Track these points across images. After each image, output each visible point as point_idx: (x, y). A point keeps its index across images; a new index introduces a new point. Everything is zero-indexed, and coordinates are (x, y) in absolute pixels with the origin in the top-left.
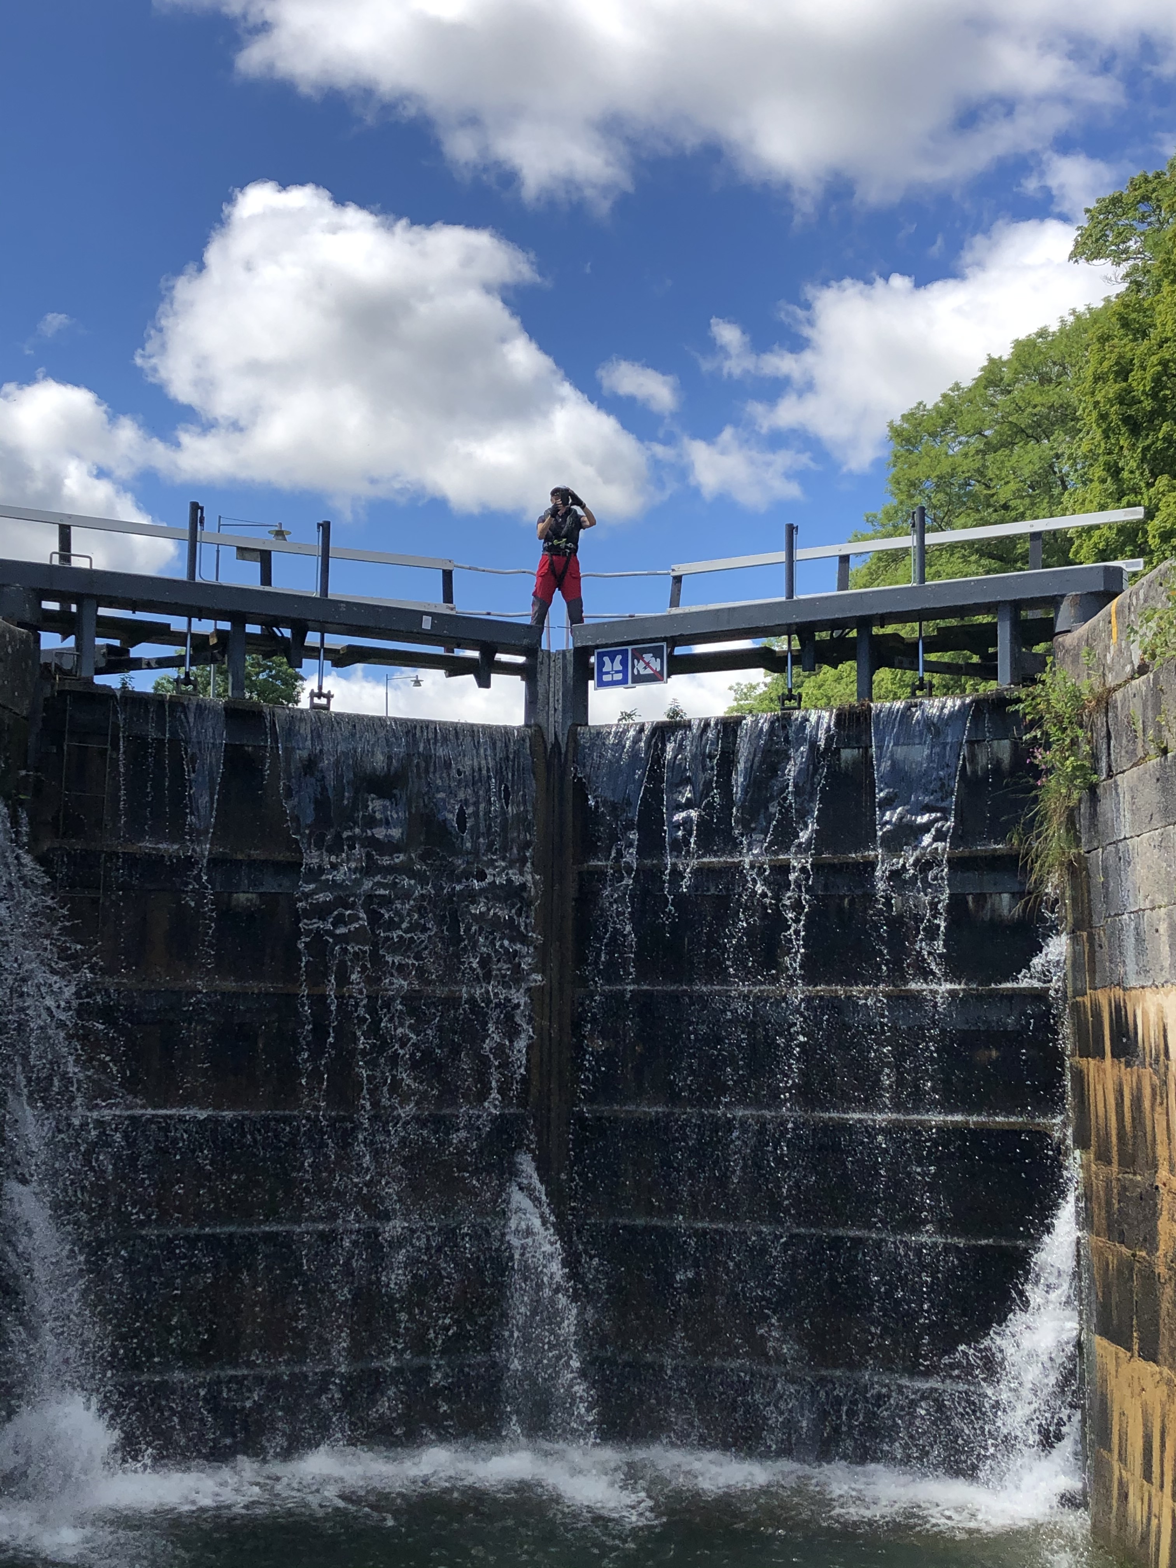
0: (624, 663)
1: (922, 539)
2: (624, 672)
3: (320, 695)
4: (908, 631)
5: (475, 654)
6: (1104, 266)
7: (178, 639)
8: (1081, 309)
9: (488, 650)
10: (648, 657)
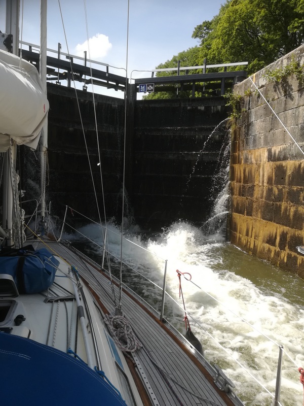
0: (145, 87)
1: (205, 67)
2: (145, 89)
3: (85, 87)
5: (115, 84)
6: (198, 39)
8: (191, 48)
9: (117, 84)
10: (150, 86)
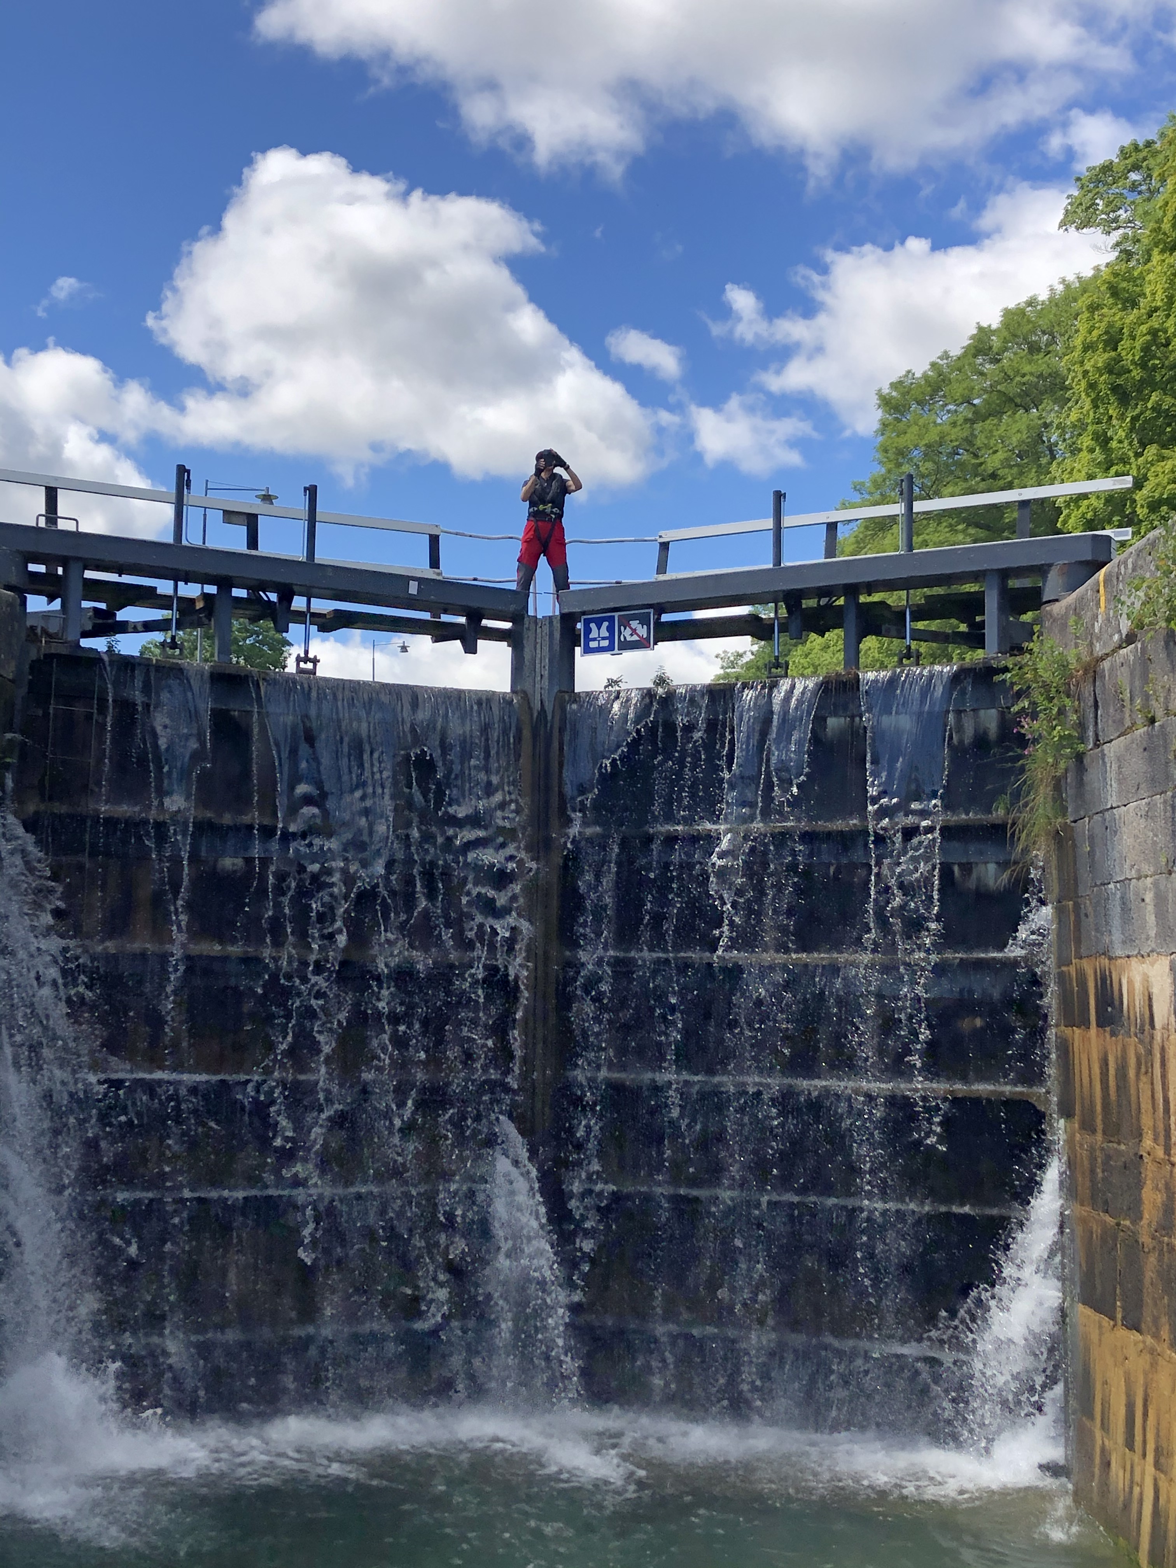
0: (610, 629)
1: (910, 507)
2: (611, 638)
3: (306, 660)
4: (896, 599)
5: (462, 620)
6: (1094, 234)
7: (164, 602)
8: (1071, 278)
9: (475, 616)
